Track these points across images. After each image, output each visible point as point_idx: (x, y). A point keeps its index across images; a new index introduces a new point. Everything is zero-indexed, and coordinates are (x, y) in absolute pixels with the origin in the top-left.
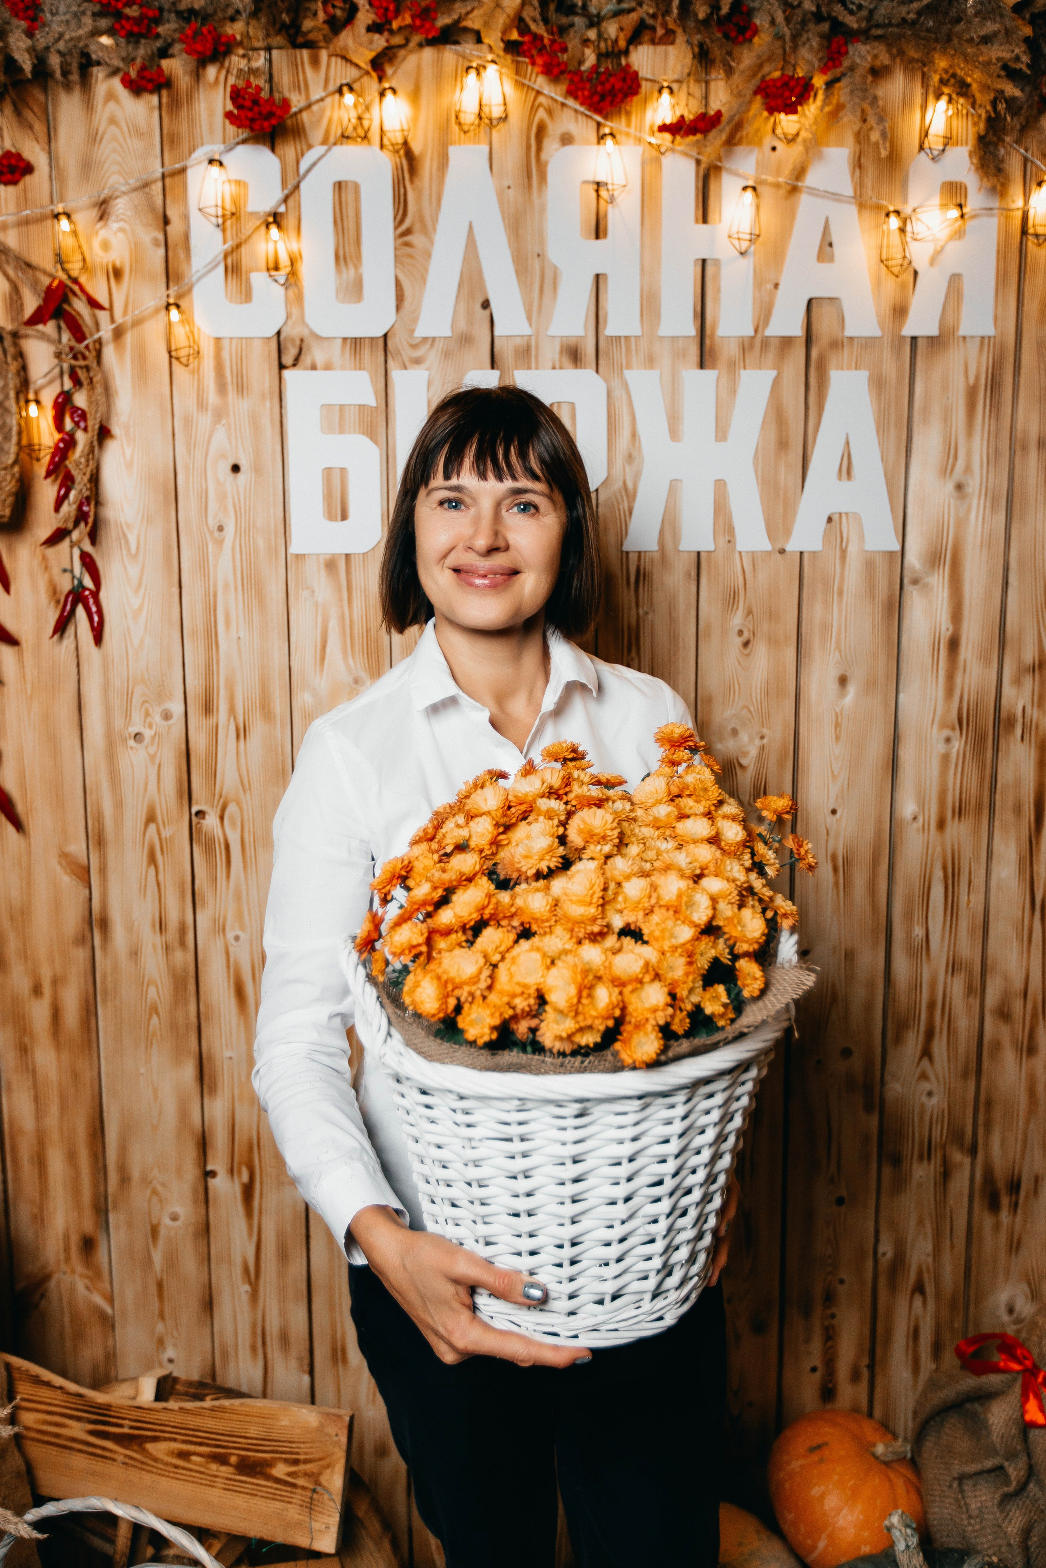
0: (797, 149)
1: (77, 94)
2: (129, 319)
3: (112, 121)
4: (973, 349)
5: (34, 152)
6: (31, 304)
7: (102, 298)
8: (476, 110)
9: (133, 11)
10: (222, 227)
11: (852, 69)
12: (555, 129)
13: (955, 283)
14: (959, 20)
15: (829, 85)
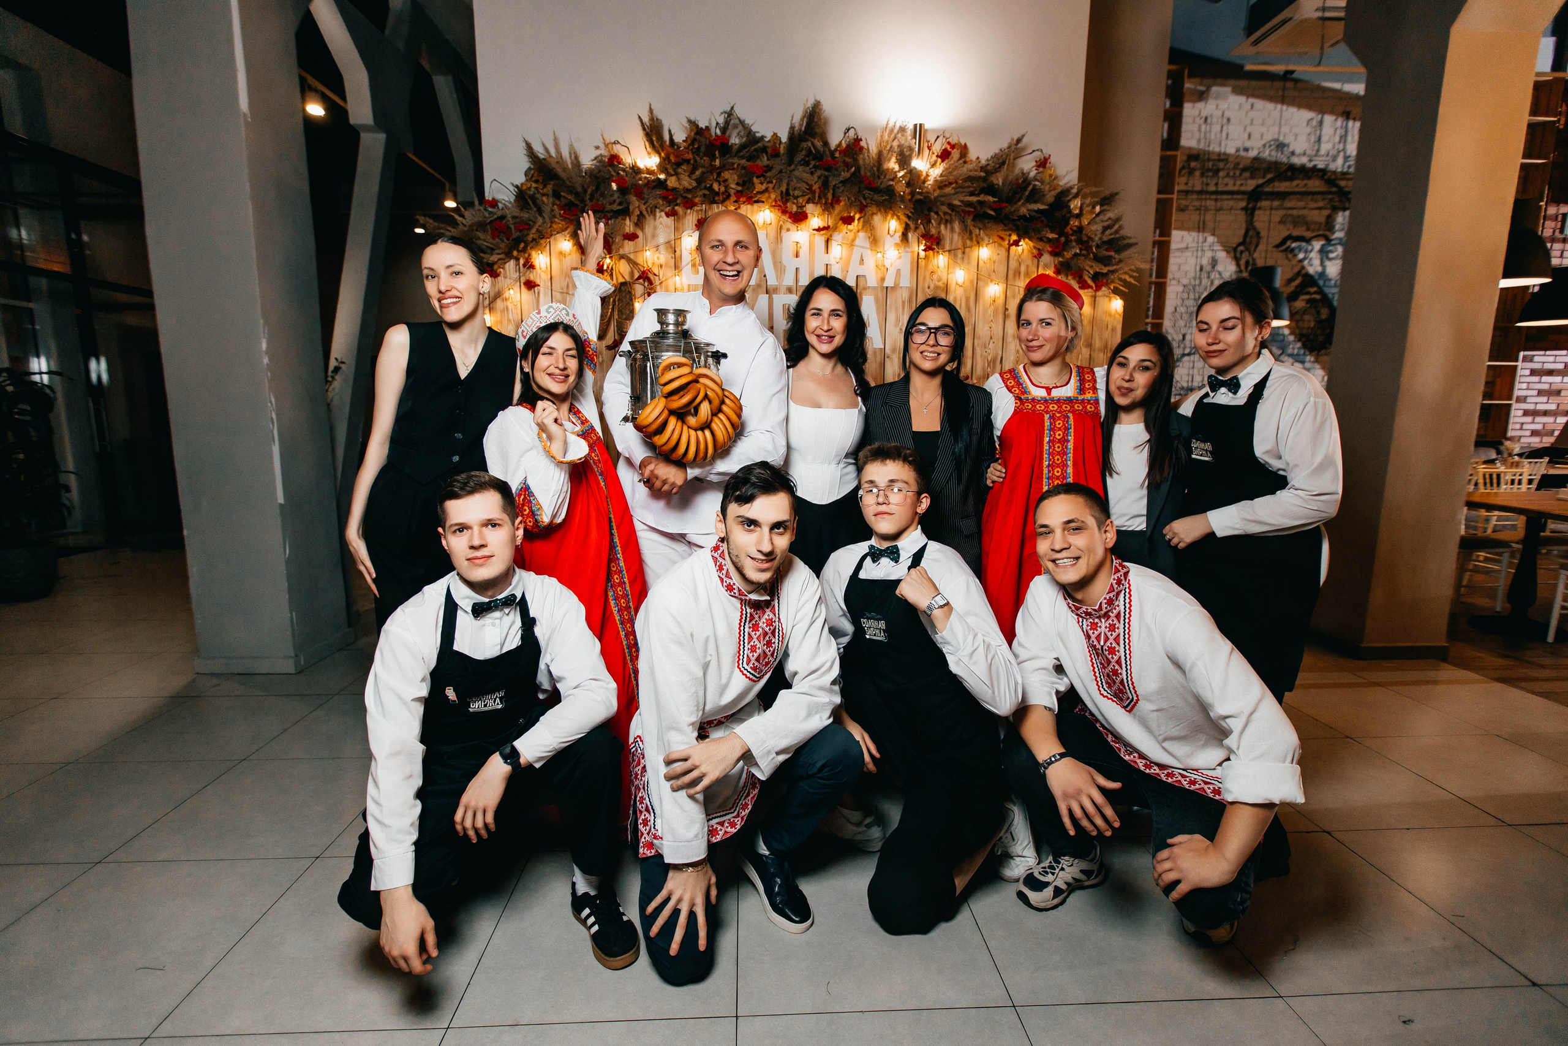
0: (852, 233)
1: (652, 217)
2: (664, 279)
3: (661, 224)
4: (904, 290)
5: (640, 233)
6: (637, 275)
7: (657, 273)
8: (763, 222)
9: (671, 197)
10: (691, 254)
11: (865, 215)
12: (785, 227)
13: (898, 271)
14: (893, 203)
15: (859, 219)
